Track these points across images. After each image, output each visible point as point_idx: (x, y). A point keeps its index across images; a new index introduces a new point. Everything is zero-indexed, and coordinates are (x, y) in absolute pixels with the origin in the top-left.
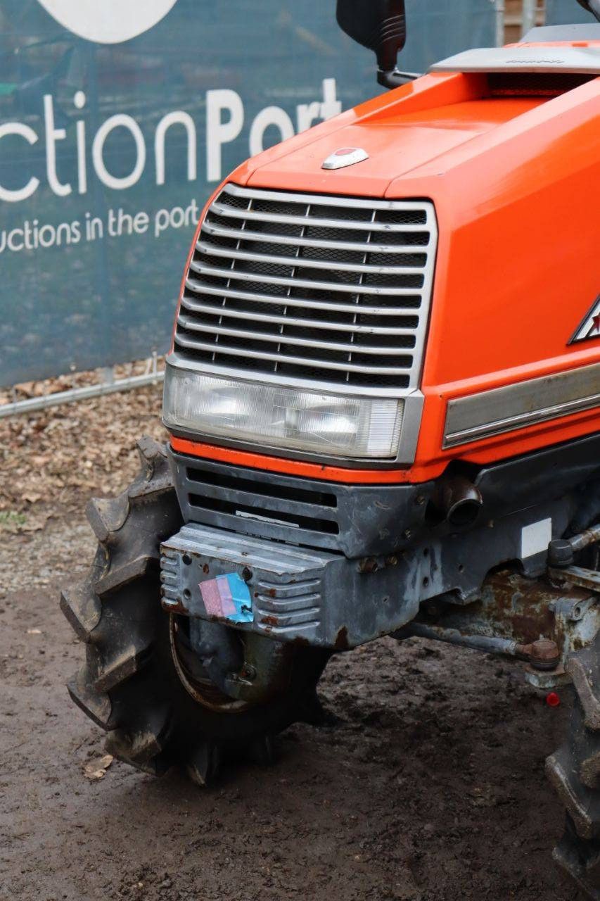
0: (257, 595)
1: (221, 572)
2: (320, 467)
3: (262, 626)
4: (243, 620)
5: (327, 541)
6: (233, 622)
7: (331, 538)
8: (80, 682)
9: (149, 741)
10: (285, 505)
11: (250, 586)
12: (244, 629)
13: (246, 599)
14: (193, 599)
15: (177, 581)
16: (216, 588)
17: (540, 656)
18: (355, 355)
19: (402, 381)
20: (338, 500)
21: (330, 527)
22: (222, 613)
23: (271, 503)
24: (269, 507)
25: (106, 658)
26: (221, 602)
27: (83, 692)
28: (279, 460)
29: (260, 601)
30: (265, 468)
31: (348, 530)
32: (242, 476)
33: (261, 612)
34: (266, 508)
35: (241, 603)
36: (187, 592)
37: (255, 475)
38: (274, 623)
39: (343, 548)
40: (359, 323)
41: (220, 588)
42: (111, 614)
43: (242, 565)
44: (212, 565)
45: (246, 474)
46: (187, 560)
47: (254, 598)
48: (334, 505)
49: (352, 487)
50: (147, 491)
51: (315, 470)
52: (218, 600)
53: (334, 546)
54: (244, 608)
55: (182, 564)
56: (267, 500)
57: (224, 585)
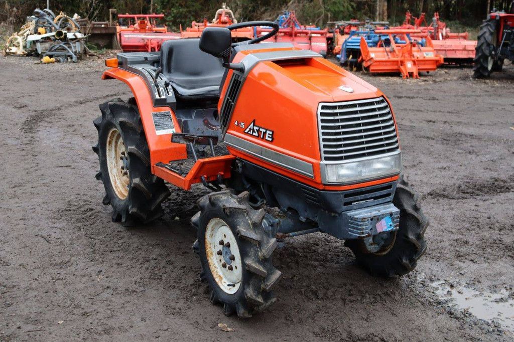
0: (394, 220)
1: (383, 218)
4: (390, 229)
11: (392, 218)
12: (390, 232)
13: (391, 222)
14: (373, 230)
15: (368, 227)
16: (381, 224)
18: (386, 144)
33: (394, 224)
35: (389, 224)
36: (371, 229)
38: (398, 226)
43: (390, 213)
44: (380, 217)
46: (372, 219)
48: (391, 188)
52: (382, 227)
53: (390, 200)
54: (391, 225)
55: (370, 221)
56: (372, 195)
57: (383, 221)
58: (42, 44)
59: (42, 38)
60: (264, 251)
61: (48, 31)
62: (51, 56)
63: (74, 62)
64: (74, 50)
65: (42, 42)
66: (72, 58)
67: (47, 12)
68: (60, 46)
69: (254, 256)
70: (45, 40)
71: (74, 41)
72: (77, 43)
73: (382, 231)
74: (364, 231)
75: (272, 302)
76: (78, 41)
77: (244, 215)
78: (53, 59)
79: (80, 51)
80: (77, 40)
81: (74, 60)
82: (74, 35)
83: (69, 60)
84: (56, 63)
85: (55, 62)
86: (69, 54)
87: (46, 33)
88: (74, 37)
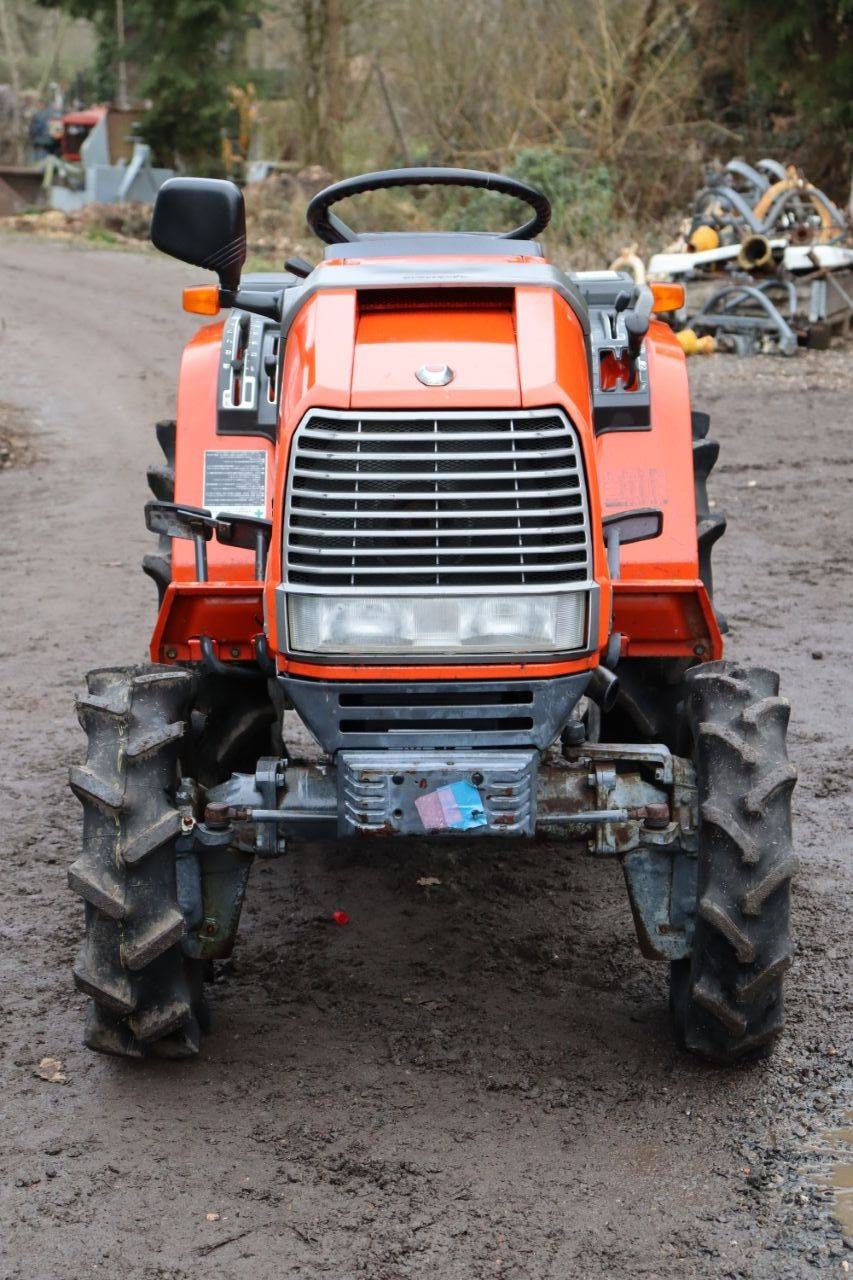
0: (488, 798)
1: (442, 784)
2: (519, 666)
3: (496, 828)
4: (474, 825)
5: (520, 737)
6: (461, 831)
7: (525, 734)
8: (90, 968)
9: (179, 1012)
10: (472, 711)
11: (481, 790)
12: (473, 834)
13: (476, 803)
14: (405, 817)
15: (386, 803)
16: (437, 802)
17: (660, 816)
18: (526, 556)
19: (580, 575)
20: (534, 695)
21: (525, 723)
22: (445, 824)
23: (454, 711)
24: (451, 716)
25: (133, 932)
26: (443, 814)
27: (97, 978)
28: (470, 667)
29: (494, 803)
30: (453, 677)
31: (544, 722)
32: (421, 691)
33: (494, 813)
34: (449, 718)
35: (470, 809)
36: (398, 812)
37: (439, 688)
38: (511, 821)
39: (537, 741)
40: (524, 525)
41: (442, 800)
42: (139, 883)
43: (470, 772)
44: (430, 779)
45: (425, 688)
46: (398, 780)
47: (486, 801)
48: (529, 700)
49: (552, 681)
50: (148, 746)
51: (514, 670)
52: (440, 812)
53: (527, 741)
54: (475, 813)
55: (391, 785)
56: (449, 710)
57: (446, 795)
58: (692, 285)
59: (698, 266)
60: (131, 840)
61: (727, 241)
62: (703, 331)
63: (783, 354)
64: (793, 308)
65: (695, 279)
66: (777, 340)
67: (767, 171)
68: (750, 296)
69: (100, 851)
70: (705, 271)
71: (805, 278)
72: (816, 285)
73: (441, 826)
74: (369, 814)
75: (174, 1013)
76: (822, 278)
77: (116, 731)
78: (708, 342)
79: (823, 313)
80: (815, 274)
81: (782, 345)
82: (811, 256)
83: (767, 347)
84: (717, 356)
85: (717, 351)
86: (770, 325)
87: (720, 245)
88: (807, 263)
